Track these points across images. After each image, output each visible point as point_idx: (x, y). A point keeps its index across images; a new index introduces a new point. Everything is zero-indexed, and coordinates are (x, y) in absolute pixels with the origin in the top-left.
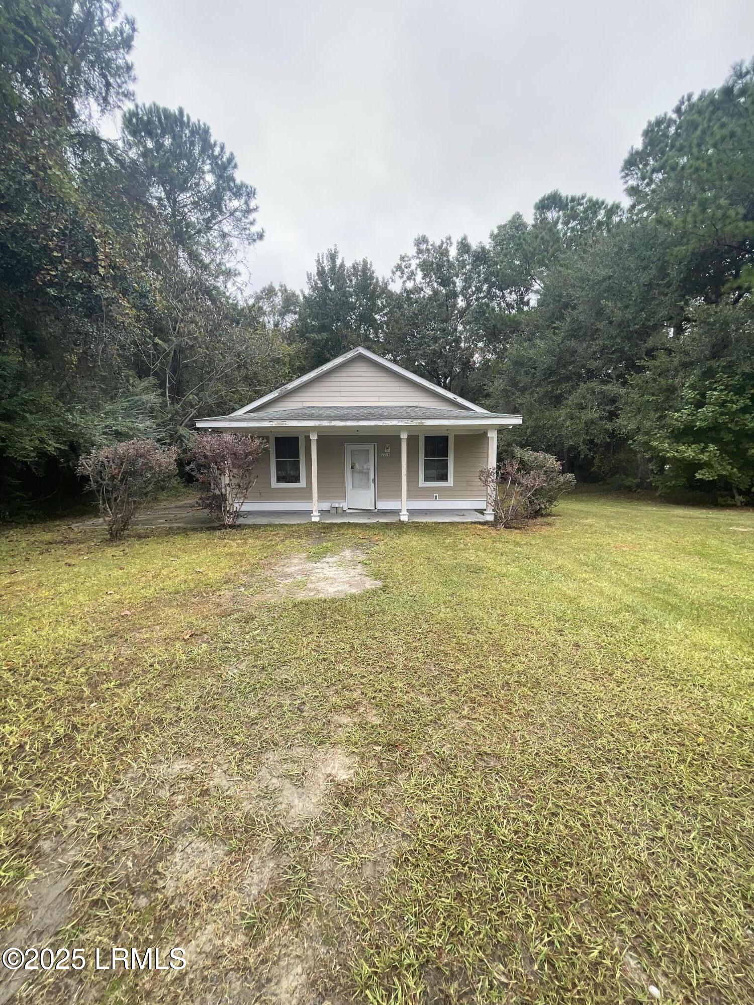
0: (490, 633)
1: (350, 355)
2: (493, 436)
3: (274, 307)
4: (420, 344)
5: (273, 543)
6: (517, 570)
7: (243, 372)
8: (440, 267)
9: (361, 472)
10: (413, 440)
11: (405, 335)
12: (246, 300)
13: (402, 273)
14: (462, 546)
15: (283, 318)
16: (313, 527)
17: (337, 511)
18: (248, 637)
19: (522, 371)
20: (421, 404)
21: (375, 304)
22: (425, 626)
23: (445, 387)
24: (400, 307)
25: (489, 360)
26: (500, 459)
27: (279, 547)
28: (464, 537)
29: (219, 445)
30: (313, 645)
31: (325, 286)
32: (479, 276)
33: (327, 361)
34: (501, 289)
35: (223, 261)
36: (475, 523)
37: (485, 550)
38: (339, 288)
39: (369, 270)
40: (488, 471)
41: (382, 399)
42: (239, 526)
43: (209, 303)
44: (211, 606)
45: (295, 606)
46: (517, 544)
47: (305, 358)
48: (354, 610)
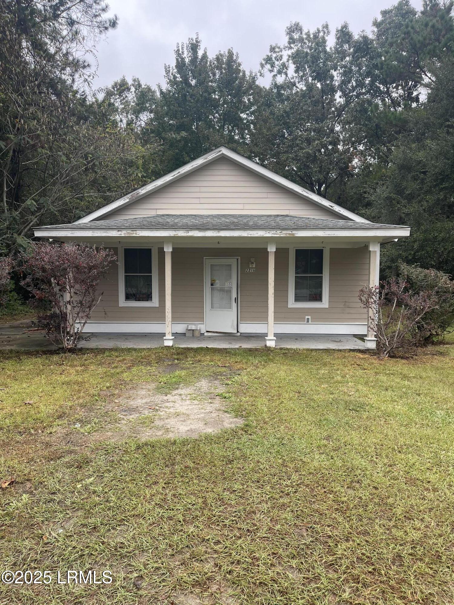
0: (376, 488)
1: (211, 156)
2: (375, 249)
3: (127, 104)
4: (291, 147)
5: (118, 370)
6: (405, 408)
7: (91, 176)
8: (315, 59)
9: (222, 290)
10: (281, 254)
11: (275, 136)
12: (94, 95)
13: (273, 66)
14: (339, 378)
15: (137, 117)
16: (165, 352)
17: (193, 334)
18: (79, 486)
19: (410, 176)
20: (292, 213)
21: (241, 102)
22: (295, 477)
23: (319, 194)
24: (269, 105)
25: (371, 164)
26: (382, 277)
27: (125, 375)
28: (341, 367)
29: (59, 257)
30: (157, 499)
31: (186, 81)
32: (360, 69)
33: (185, 163)
34: (385, 83)
35: (70, 50)
36: (354, 350)
37: (366, 383)
38: (200, 83)
39: (235, 61)
40: (370, 290)
41: (247, 207)
42: (81, 350)
43: (54, 98)
44: (39, 446)
45: (138, 448)
46: (405, 377)
47: (161, 162)
48: (208, 454)
